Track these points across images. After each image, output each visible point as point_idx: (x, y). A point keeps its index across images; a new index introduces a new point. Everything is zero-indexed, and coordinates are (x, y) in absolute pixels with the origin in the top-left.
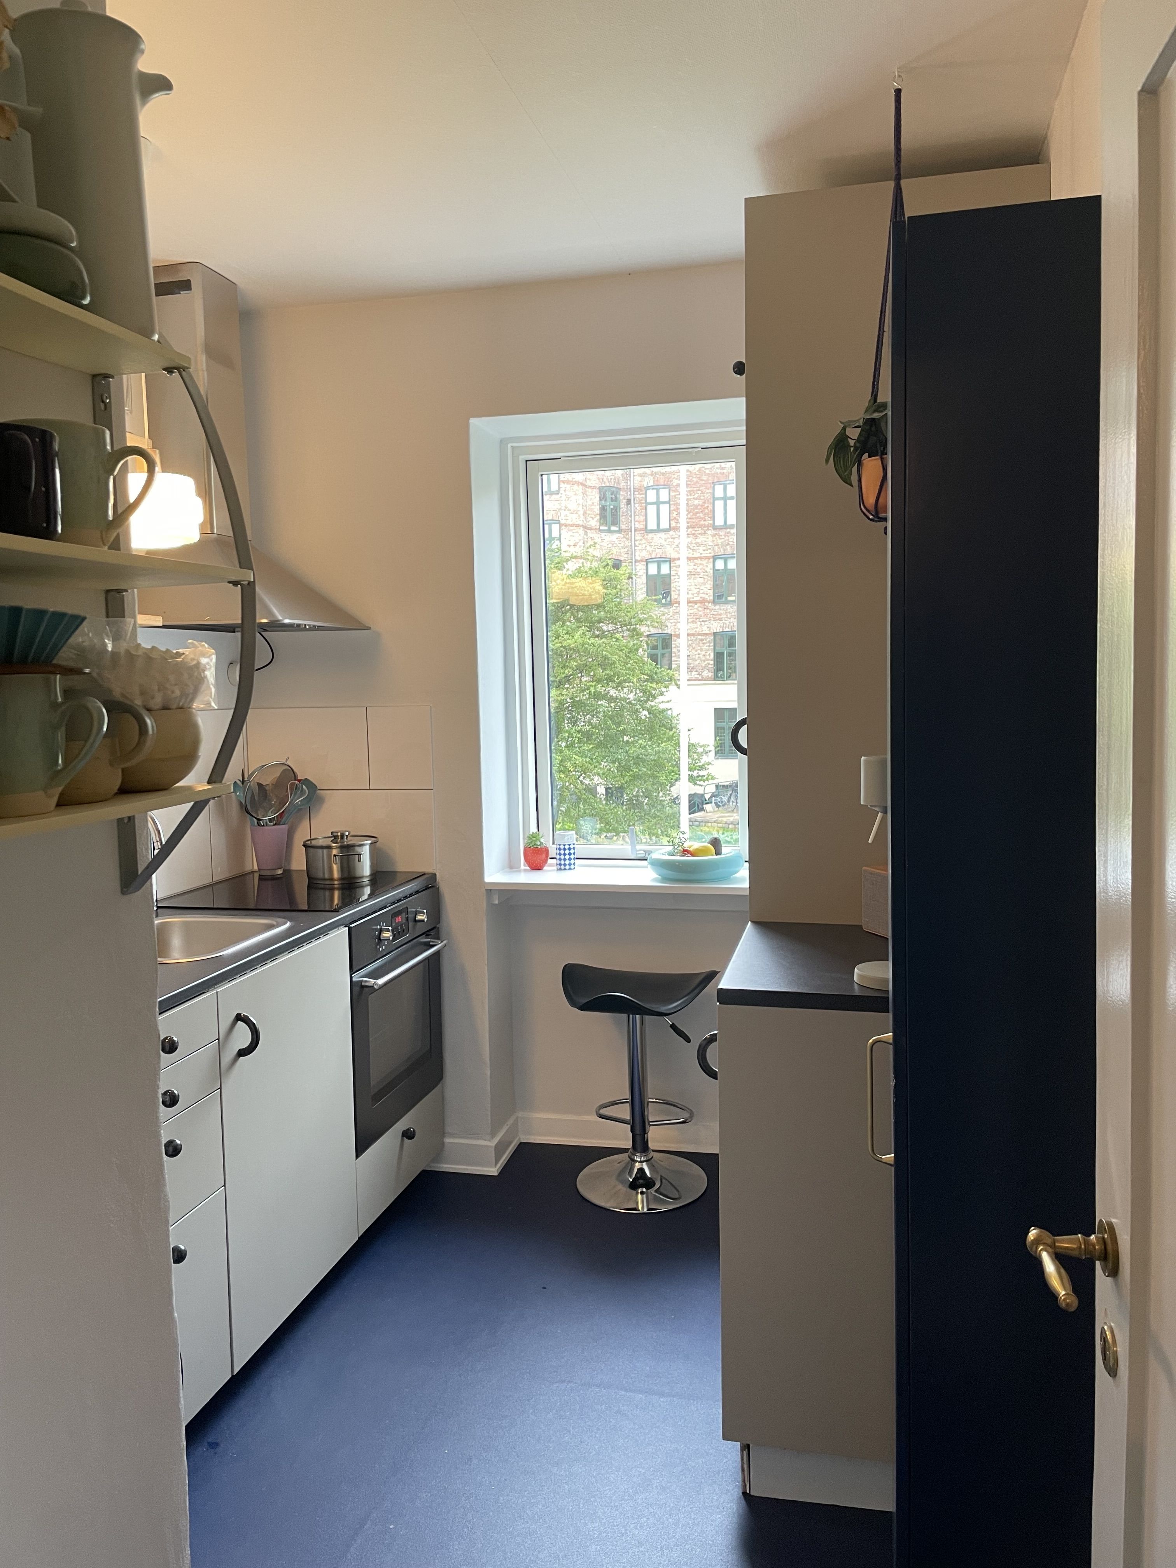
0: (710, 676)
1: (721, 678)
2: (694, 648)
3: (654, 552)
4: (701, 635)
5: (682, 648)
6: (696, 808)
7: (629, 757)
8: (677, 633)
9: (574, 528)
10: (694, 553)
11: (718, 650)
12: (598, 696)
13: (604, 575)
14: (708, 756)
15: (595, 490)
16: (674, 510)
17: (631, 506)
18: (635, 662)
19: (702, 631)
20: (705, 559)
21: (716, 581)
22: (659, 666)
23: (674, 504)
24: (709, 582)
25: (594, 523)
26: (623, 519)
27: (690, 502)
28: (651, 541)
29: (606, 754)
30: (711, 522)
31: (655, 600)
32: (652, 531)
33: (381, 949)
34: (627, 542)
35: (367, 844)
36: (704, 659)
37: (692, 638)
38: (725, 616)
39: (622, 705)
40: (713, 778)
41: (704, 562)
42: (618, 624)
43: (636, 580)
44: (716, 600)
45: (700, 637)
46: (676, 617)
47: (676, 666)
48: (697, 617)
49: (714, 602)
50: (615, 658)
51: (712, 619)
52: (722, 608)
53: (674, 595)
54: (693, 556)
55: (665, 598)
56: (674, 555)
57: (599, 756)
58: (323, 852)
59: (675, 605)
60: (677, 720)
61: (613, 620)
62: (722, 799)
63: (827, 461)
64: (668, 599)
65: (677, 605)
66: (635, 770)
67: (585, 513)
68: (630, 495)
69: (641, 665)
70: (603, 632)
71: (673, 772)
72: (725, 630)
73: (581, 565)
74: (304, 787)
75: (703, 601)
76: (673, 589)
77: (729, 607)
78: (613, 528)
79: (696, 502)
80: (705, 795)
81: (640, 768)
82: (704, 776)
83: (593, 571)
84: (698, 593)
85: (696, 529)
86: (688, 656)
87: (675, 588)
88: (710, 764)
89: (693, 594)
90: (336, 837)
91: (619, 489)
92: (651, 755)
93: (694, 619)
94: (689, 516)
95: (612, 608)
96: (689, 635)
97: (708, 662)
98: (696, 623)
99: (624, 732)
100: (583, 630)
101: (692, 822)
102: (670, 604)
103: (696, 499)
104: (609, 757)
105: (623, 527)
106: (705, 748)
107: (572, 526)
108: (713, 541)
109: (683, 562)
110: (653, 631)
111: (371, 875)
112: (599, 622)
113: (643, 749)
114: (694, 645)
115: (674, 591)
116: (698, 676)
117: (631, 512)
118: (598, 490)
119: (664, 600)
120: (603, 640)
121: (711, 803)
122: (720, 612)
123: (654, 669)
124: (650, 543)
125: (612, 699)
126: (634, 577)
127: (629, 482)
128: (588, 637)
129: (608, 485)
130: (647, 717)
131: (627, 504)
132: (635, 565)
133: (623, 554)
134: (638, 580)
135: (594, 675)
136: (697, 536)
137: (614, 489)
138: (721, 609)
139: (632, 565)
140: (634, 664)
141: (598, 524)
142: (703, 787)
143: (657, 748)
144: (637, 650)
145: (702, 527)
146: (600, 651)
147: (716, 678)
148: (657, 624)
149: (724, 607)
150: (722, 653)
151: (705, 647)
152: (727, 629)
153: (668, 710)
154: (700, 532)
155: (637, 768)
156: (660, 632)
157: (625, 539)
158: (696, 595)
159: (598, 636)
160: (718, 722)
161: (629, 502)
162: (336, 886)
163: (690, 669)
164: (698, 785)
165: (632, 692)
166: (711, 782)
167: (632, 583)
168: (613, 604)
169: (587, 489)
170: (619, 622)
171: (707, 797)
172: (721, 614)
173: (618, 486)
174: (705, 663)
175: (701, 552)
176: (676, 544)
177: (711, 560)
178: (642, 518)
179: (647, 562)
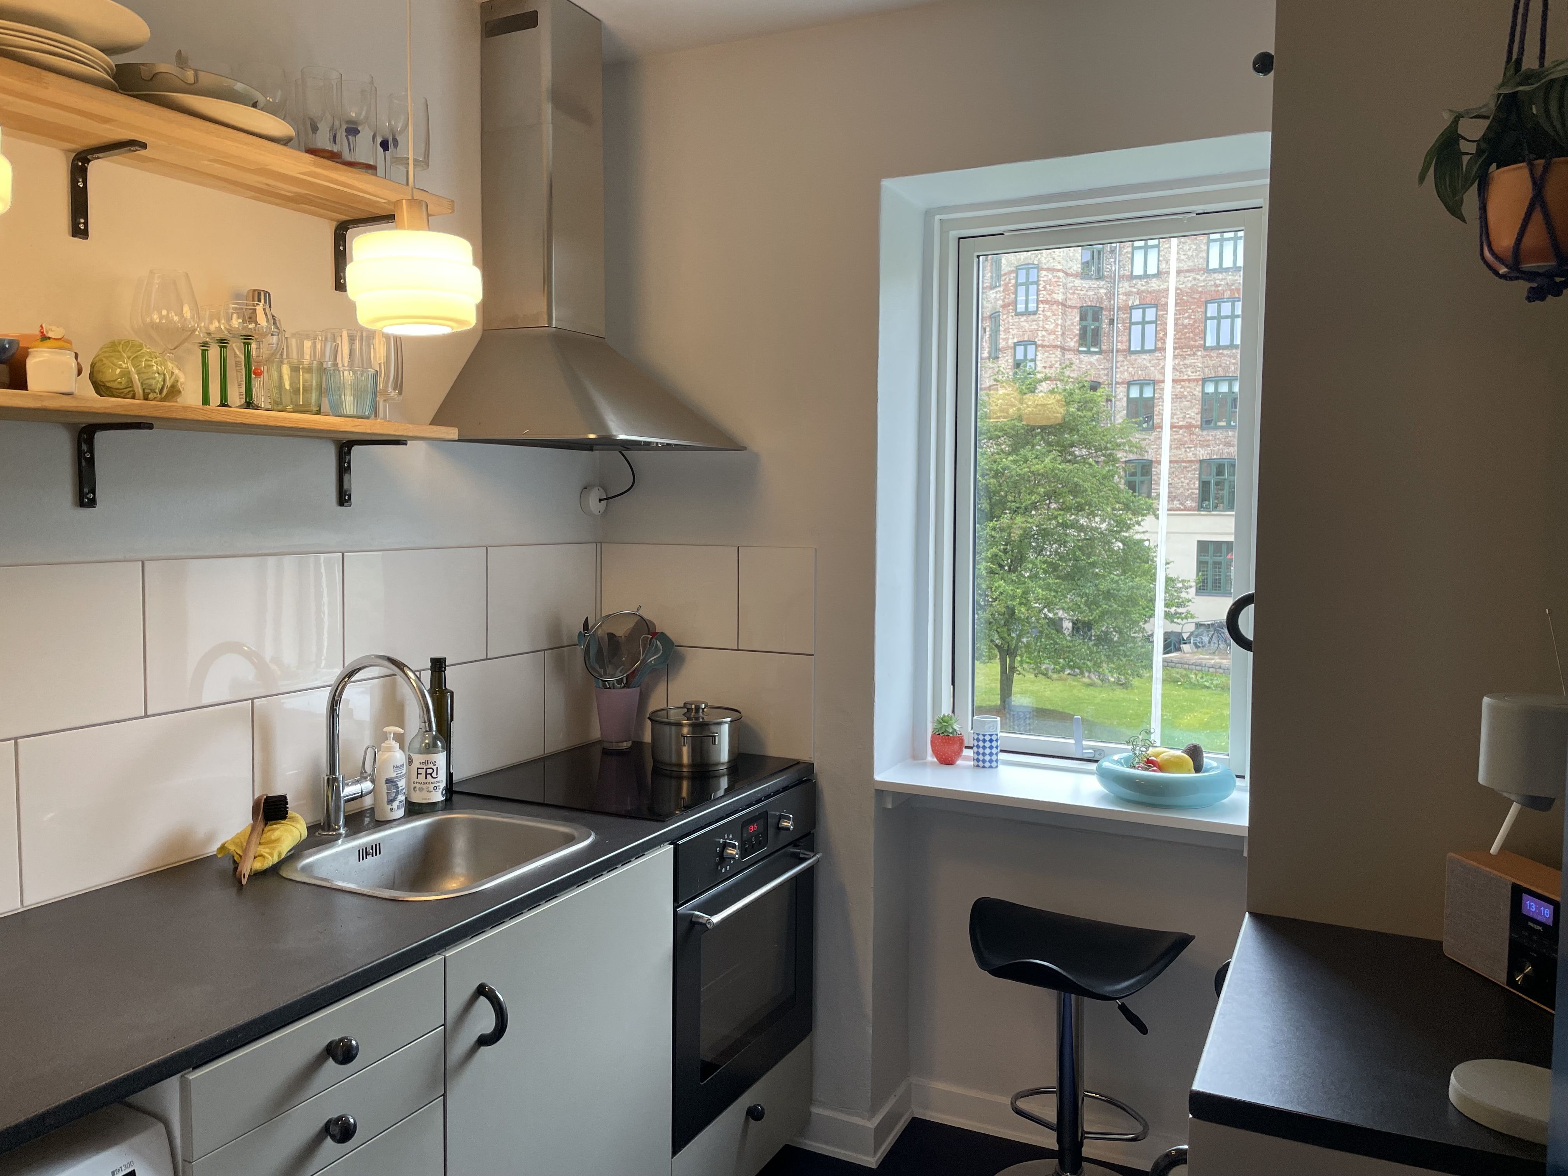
0: (1193, 505)
1: (1207, 508)
2: (1176, 476)
3: (1136, 374)
4: (1185, 462)
5: (1163, 473)
6: (1172, 647)
7: (1098, 590)
8: (1158, 459)
9: (1051, 348)
10: (1182, 375)
11: (1205, 478)
12: (1065, 525)
13: (1079, 397)
14: (1187, 593)
15: (1076, 310)
16: (1161, 330)
17: (1114, 326)
18: (1109, 490)
19: (1187, 458)
20: (1194, 381)
21: (1205, 405)
22: (1137, 494)
23: (1161, 324)
24: (1197, 406)
25: (1072, 344)
26: (1104, 339)
27: (1179, 321)
28: (1134, 362)
29: (1073, 587)
30: (1202, 342)
31: (1136, 423)
32: (1135, 352)
33: (723, 870)
34: (1107, 364)
35: (726, 722)
36: (1187, 487)
37: (1176, 465)
38: (1213, 442)
39: (1093, 534)
40: (1192, 617)
41: (1192, 385)
42: (1093, 448)
43: (1115, 403)
44: (1204, 425)
45: (1184, 464)
46: (1158, 443)
47: (1155, 494)
48: (1182, 443)
49: (1202, 428)
50: (1086, 485)
51: (1199, 445)
52: (1211, 434)
53: (1156, 419)
54: (1181, 378)
55: (1147, 422)
56: (1158, 377)
57: (1065, 589)
58: (670, 731)
59: (1157, 430)
60: (1154, 552)
61: (1088, 445)
62: (1202, 639)
63: (1422, 178)
64: (1151, 423)
65: (1160, 430)
66: (1104, 606)
67: (1063, 334)
68: (1114, 315)
69: (1116, 493)
70: (1076, 457)
71: (1148, 607)
72: (1213, 458)
73: (1055, 386)
74: (658, 643)
75: (1189, 426)
76: (1156, 413)
77: (1219, 433)
78: (1093, 349)
79: (1186, 321)
80: (1183, 634)
81: (1110, 603)
82: (1183, 613)
83: (1068, 393)
84: (1184, 418)
85: (1184, 350)
86: (1171, 484)
87: (1159, 412)
88: (1191, 601)
89: (1178, 419)
90: (690, 710)
91: (1102, 308)
92: (1124, 590)
93: (1177, 444)
94: (1177, 336)
95: (1087, 432)
96: (1171, 462)
97: (1193, 491)
98: (1180, 449)
99: (1093, 565)
100: (1054, 454)
101: (1168, 662)
102: (1153, 428)
103: (1186, 318)
104: (1076, 590)
105: (1104, 348)
106: (1185, 584)
107: (1048, 347)
108: (1203, 362)
109: (1168, 385)
110: (1132, 457)
111: (729, 762)
112: (1072, 445)
113: (1114, 583)
114: (1177, 473)
115: (1157, 415)
116: (1180, 506)
117: (1113, 332)
118: (1079, 310)
119: (1146, 424)
120: (1076, 465)
121: (1190, 643)
122: (1208, 438)
123: (1130, 497)
124: (1132, 364)
125: (1081, 529)
126: (1113, 400)
127: (1112, 302)
128: (1059, 462)
129: (1090, 304)
130: (1119, 549)
131: (1110, 325)
132: (1115, 387)
133: (1102, 376)
134: (1117, 403)
135: (1063, 503)
136: (1185, 358)
137: (1096, 309)
138: (1209, 435)
139: (1112, 388)
140: (1108, 492)
141: (1077, 345)
142: (1181, 626)
143: (1131, 584)
144: (1113, 476)
145: (1190, 347)
146: (1071, 477)
147: (1200, 508)
148: (1135, 450)
149: (1213, 433)
150: (1209, 483)
151: (1189, 475)
152: (1215, 457)
153: (1145, 540)
154: (1189, 353)
155: (1106, 604)
156: (1141, 458)
157: (1105, 361)
158: (1182, 419)
159: (1069, 461)
160: (1201, 556)
161: (1112, 322)
162: (685, 774)
163: (1171, 498)
164: (1175, 623)
165: (1105, 521)
166: (1190, 620)
167: (1111, 406)
168: (1088, 427)
169: (1067, 309)
170: (1094, 447)
171: (1185, 636)
172: (1209, 440)
173: (1101, 306)
174: (1189, 492)
175: (1189, 373)
176: (1161, 366)
177: (1200, 383)
178: (1125, 339)
179: (1129, 384)
